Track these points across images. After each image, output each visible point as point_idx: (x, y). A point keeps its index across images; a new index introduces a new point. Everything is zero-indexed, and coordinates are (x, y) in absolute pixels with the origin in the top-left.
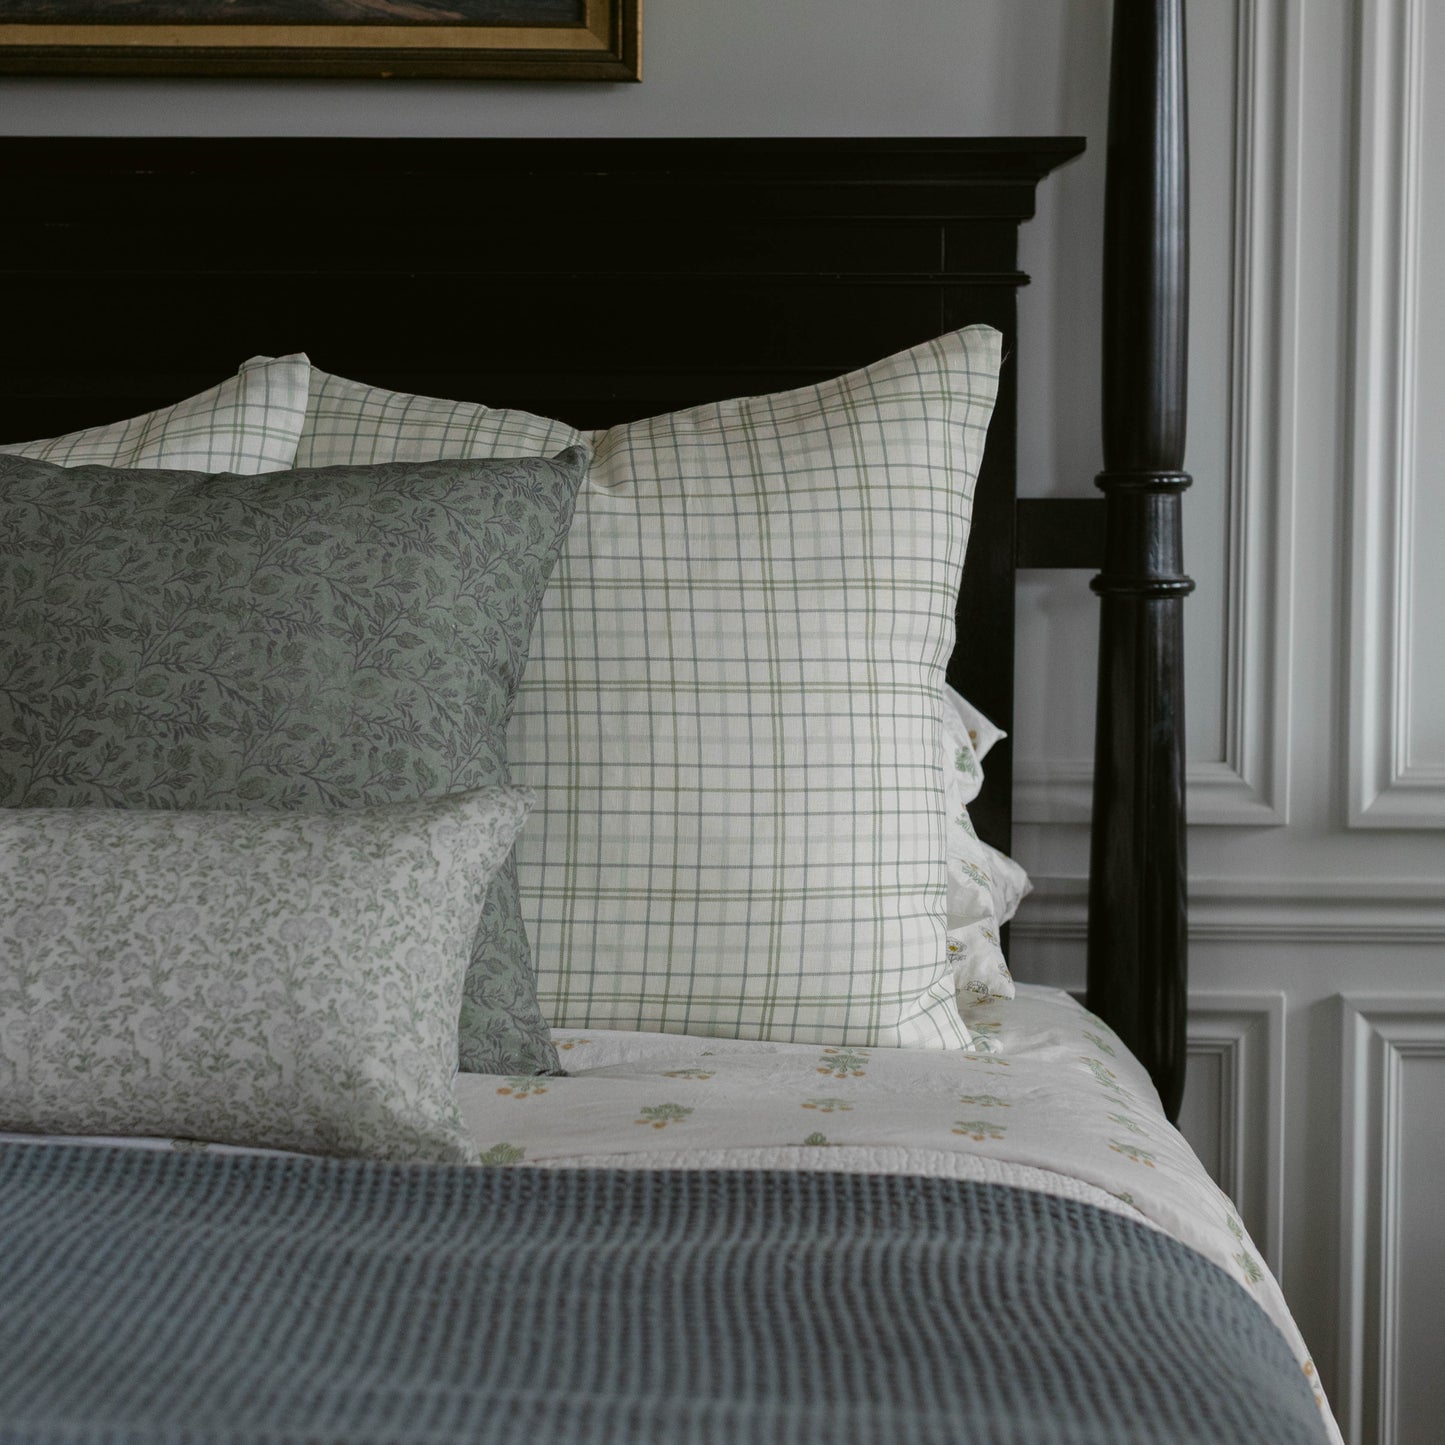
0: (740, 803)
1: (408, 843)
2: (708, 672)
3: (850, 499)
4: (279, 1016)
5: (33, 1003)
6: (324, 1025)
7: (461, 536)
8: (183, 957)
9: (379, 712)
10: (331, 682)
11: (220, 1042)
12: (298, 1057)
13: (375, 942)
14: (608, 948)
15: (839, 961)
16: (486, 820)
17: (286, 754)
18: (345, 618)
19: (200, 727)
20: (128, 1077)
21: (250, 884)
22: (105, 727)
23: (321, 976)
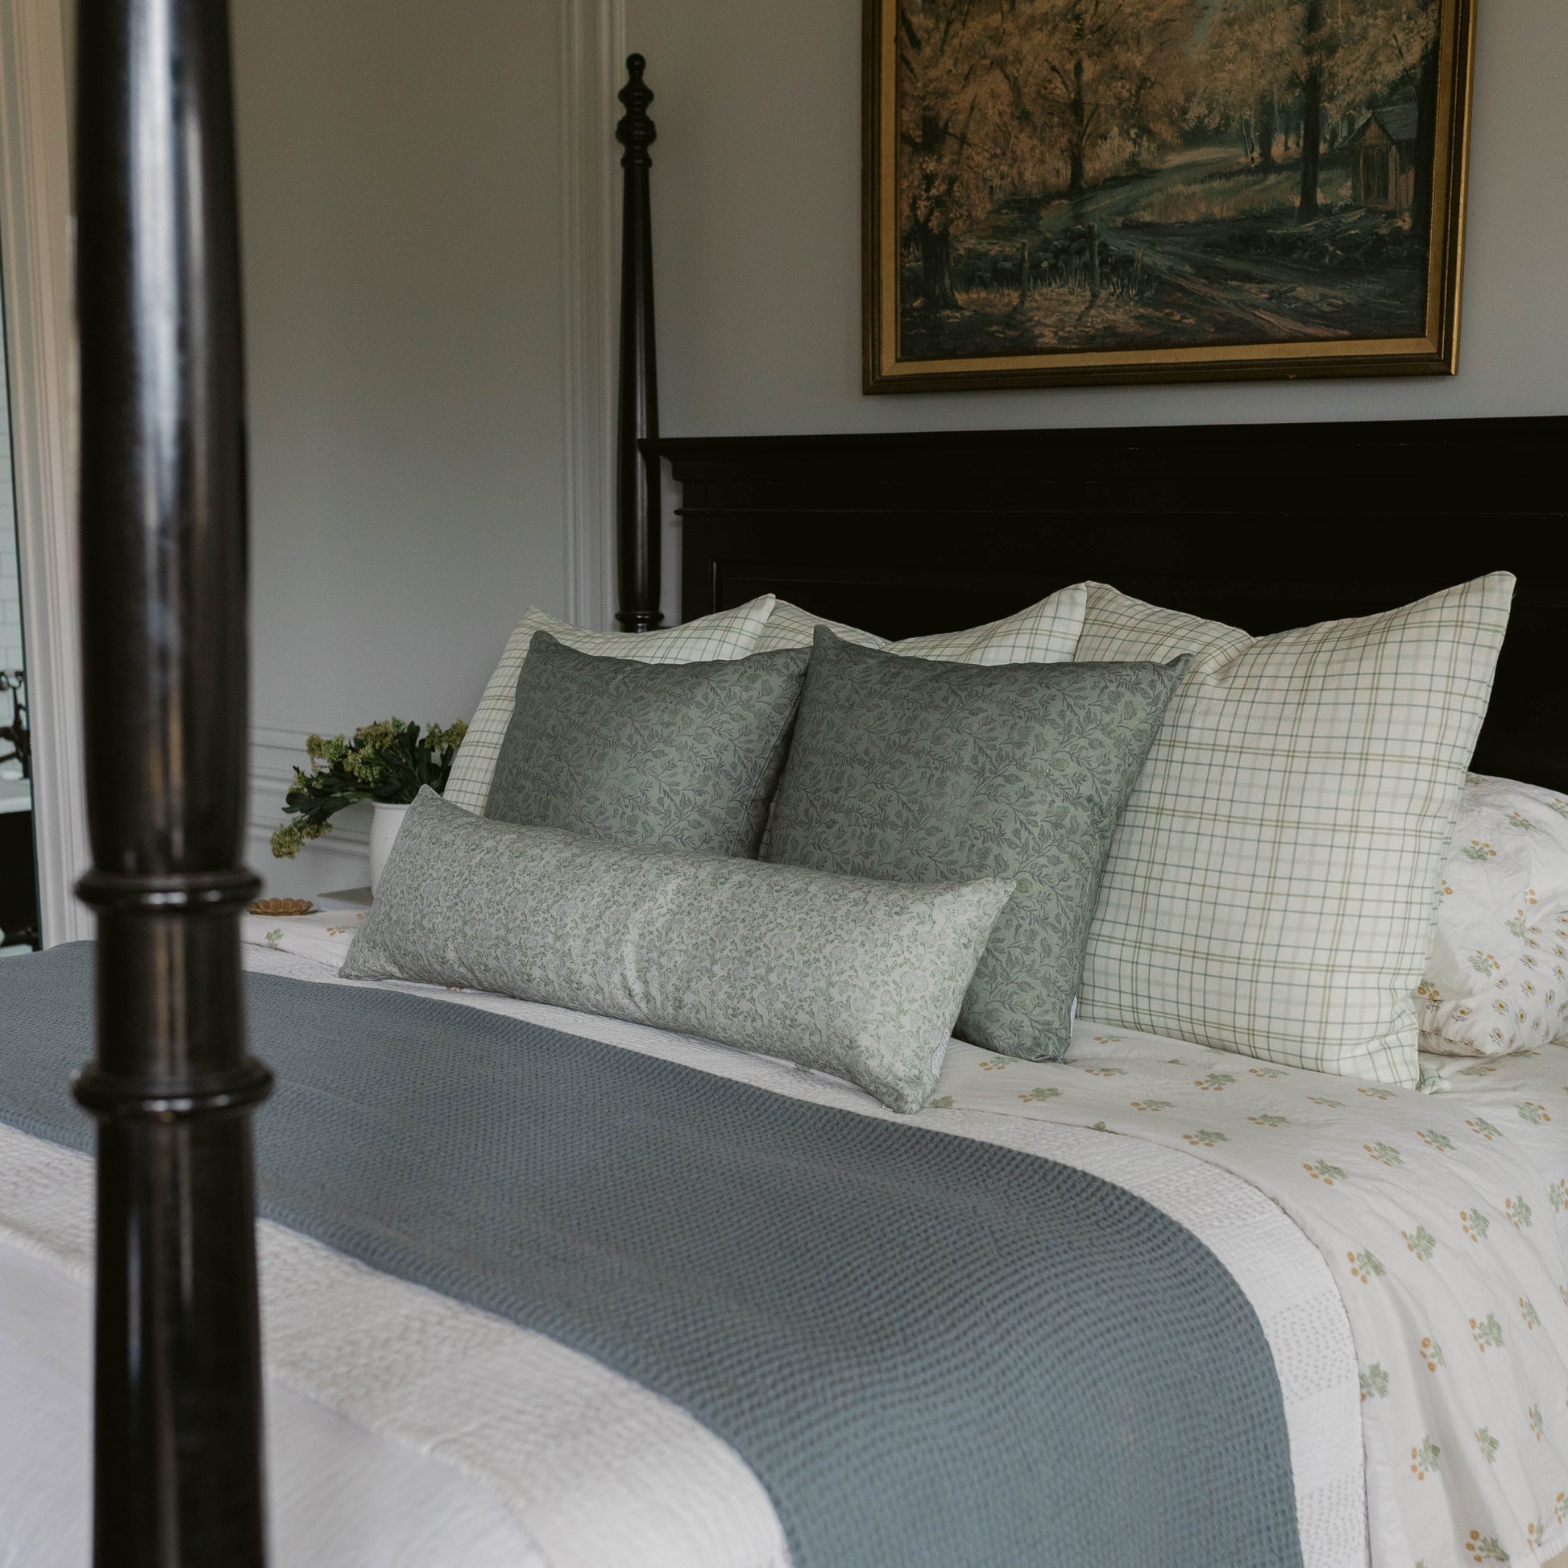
0: (1242, 899)
1: (920, 908)
2: (1239, 809)
3: (1363, 696)
4: (821, 1002)
5: (714, 976)
6: (842, 1010)
7: (1068, 713)
8: (783, 960)
9: (981, 822)
10: (958, 802)
11: (793, 1012)
12: (828, 1026)
13: (882, 965)
14: (1157, 983)
15: (1296, 1012)
16: (975, 899)
17: (923, 843)
18: (976, 763)
19: (883, 824)
20: (755, 1024)
21: (826, 922)
22: (840, 818)
23: (846, 982)
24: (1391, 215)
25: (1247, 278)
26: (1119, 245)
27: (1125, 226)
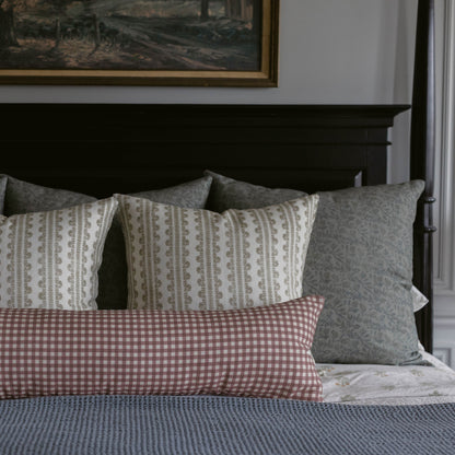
24: (243, 23)
25: (176, 43)
26: (109, 24)
27: (113, 16)
